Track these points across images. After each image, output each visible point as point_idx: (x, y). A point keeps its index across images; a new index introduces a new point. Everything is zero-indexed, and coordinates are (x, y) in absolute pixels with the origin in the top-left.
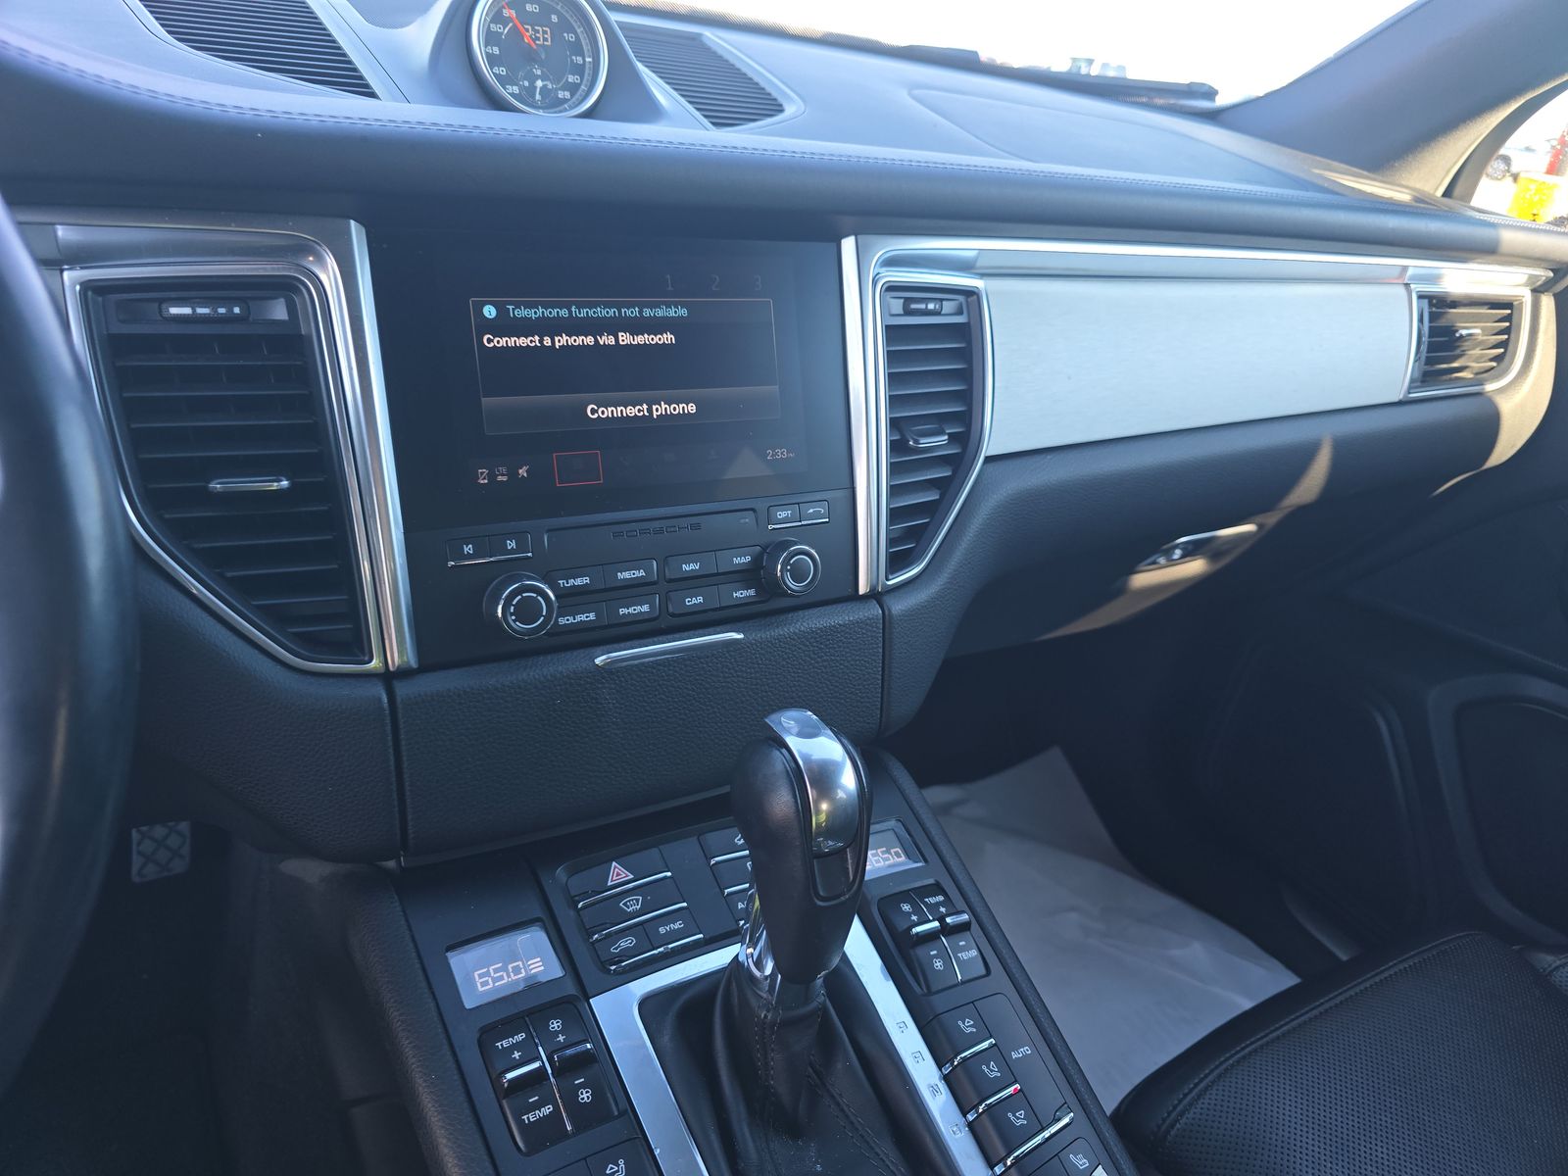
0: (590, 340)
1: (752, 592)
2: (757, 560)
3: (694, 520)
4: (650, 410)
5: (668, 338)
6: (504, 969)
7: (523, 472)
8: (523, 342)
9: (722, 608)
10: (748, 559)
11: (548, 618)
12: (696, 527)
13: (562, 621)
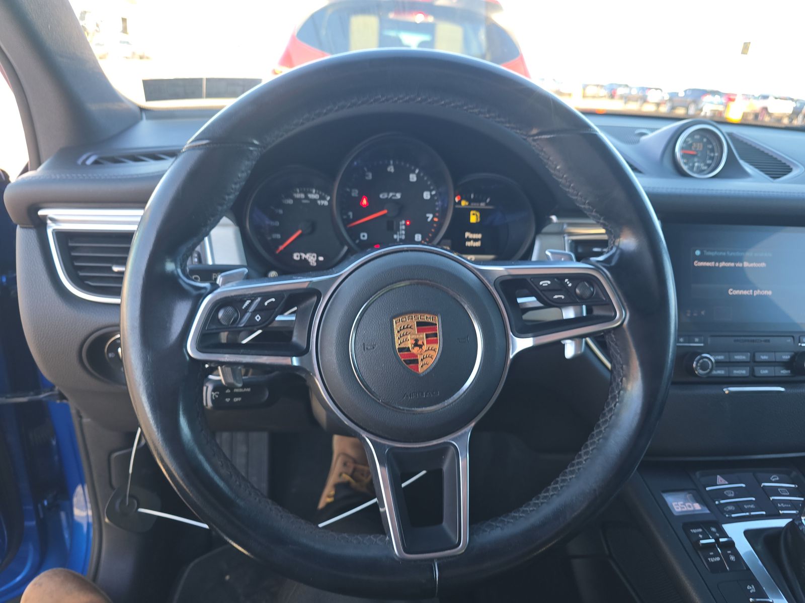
0: (732, 264)
1: (789, 371)
2: (793, 358)
3: (768, 338)
4: (753, 293)
5: (763, 265)
6: (684, 504)
7: (703, 313)
8: (708, 264)
9: (775, 377)
10: (789, 357)
11: (711, 370)
12: (769, 341)
13: (714, 372)
